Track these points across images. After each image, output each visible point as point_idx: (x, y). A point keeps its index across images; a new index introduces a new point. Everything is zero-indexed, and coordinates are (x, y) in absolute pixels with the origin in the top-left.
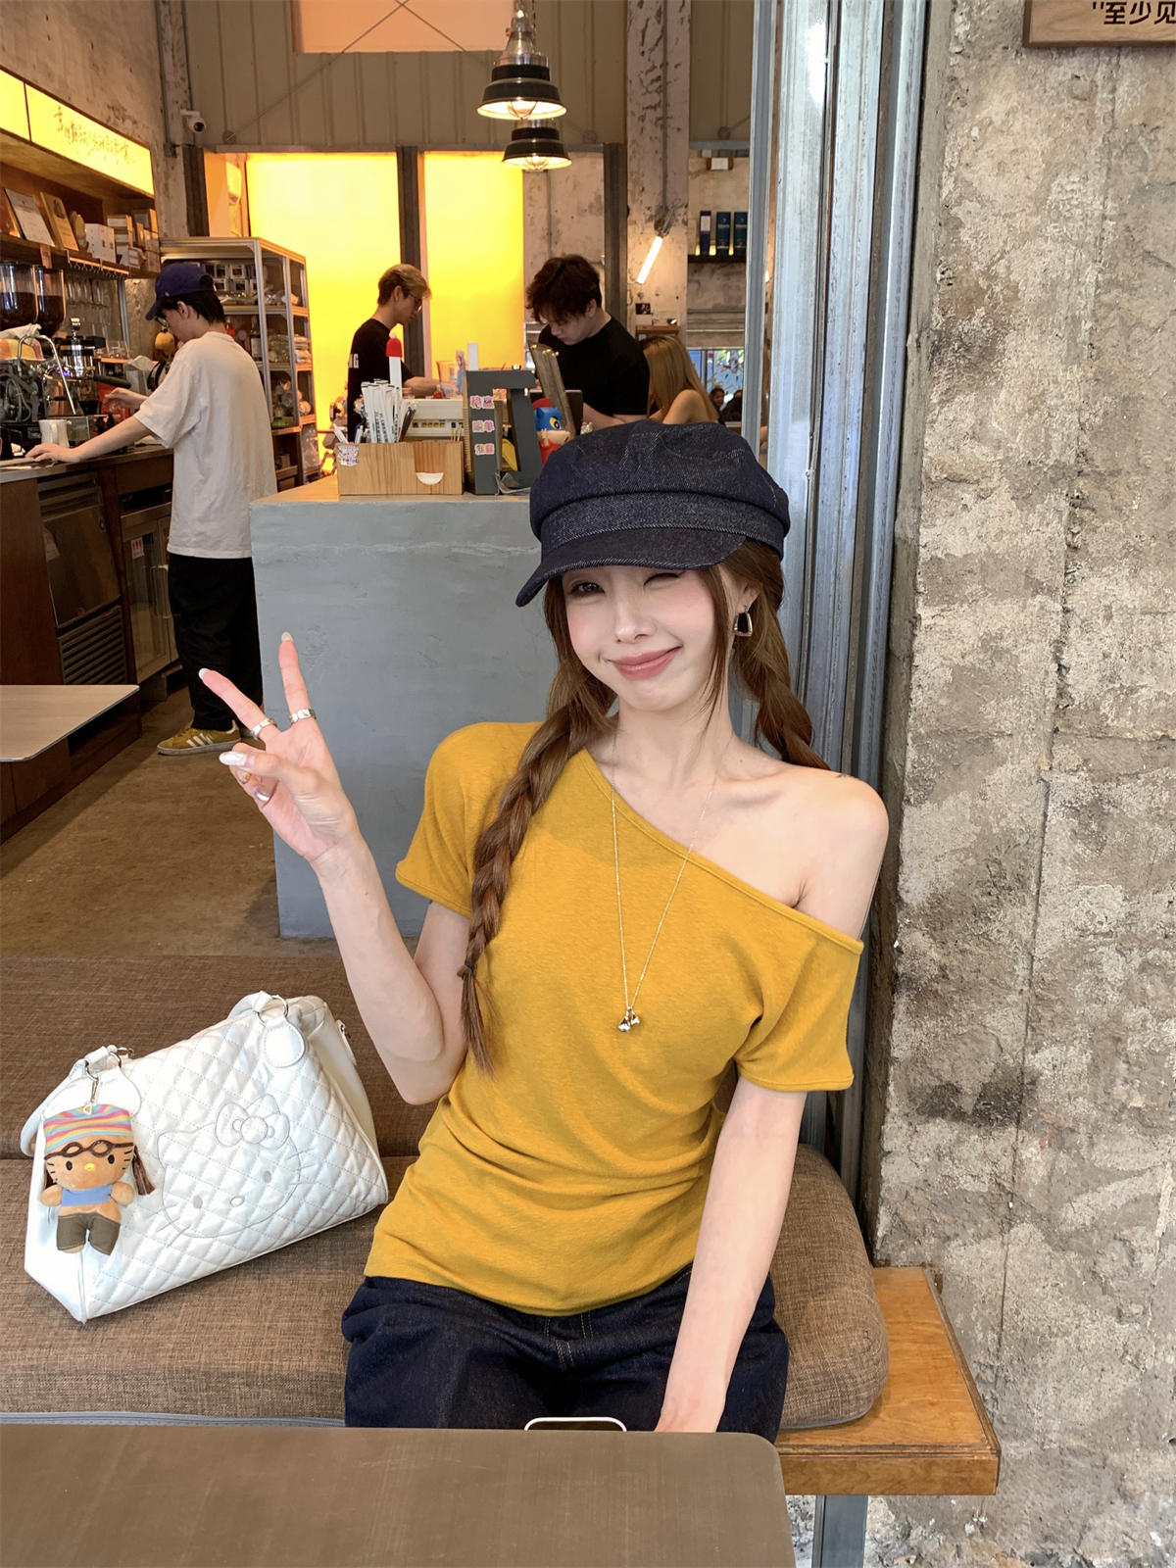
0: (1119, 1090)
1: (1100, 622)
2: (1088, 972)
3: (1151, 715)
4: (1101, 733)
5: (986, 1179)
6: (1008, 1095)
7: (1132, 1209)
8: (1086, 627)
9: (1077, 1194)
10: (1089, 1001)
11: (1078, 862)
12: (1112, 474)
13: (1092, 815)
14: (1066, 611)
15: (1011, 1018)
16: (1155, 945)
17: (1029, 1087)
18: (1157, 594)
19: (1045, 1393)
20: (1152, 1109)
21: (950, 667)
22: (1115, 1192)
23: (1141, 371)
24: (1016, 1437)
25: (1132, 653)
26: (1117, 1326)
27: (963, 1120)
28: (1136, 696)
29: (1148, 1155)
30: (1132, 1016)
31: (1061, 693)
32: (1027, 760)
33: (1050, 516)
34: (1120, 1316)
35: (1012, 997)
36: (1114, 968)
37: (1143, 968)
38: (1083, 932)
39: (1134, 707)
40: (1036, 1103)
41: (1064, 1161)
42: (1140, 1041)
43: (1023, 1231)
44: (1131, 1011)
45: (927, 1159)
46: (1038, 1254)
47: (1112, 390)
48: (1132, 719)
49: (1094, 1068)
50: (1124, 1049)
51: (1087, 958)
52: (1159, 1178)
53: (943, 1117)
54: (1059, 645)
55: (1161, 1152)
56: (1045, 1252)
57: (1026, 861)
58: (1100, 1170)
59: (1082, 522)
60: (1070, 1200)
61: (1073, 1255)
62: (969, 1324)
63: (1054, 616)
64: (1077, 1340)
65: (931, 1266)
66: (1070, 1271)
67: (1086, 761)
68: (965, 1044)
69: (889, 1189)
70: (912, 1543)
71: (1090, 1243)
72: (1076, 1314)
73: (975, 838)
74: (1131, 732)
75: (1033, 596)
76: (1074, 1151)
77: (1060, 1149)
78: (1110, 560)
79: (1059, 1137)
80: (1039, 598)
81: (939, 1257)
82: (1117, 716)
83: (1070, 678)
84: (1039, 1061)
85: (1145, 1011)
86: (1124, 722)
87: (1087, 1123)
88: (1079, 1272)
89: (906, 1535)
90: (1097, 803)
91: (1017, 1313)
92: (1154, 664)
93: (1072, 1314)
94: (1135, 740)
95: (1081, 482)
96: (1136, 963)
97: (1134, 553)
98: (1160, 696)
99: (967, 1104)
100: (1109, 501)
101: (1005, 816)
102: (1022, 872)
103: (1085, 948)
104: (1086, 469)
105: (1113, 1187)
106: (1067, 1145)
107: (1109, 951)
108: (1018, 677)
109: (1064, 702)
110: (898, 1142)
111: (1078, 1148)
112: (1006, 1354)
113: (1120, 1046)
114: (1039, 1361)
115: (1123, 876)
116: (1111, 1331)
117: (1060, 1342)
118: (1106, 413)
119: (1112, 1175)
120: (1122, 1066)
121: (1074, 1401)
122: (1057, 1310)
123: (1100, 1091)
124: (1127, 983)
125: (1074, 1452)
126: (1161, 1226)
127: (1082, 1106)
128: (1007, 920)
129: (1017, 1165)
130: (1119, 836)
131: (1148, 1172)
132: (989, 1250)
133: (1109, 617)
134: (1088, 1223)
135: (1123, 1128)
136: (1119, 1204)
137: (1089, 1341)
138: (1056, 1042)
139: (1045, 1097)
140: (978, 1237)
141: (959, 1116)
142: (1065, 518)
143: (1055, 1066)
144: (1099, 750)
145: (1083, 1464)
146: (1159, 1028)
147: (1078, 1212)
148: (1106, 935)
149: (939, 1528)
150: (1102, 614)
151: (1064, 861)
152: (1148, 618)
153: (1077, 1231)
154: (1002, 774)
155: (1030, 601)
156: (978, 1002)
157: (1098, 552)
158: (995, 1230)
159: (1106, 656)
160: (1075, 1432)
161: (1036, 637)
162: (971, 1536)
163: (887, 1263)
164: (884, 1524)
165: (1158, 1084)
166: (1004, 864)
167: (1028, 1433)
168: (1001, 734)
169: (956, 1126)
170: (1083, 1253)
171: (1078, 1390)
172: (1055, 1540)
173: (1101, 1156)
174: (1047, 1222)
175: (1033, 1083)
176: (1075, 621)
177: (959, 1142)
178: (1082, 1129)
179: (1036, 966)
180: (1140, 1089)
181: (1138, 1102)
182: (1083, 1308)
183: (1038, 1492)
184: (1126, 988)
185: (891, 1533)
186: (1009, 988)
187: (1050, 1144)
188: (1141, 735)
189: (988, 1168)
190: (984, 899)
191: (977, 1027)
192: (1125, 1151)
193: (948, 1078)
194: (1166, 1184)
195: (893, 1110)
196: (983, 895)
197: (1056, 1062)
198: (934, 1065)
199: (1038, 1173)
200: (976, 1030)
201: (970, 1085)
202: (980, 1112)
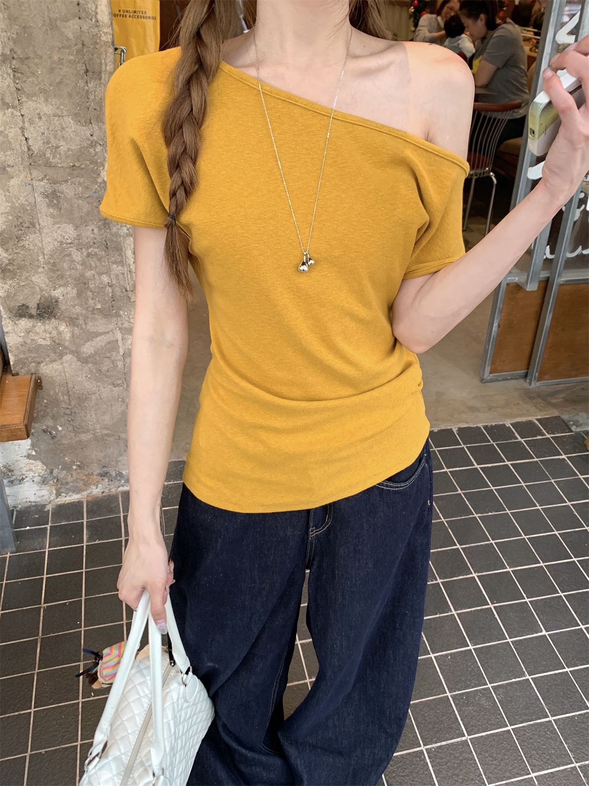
0: (91, 302)
1: (37, 119)
2: (67, 258)
3: (67, 157)
4: (48, 165)
5: (48, 339)
6: (48, 307)
7: (109, 346)
8: (31, 122)
9: (86, 342)
10: (70, 269)
11: (52, 216)
12: (26, 58)
13: (53, 197)
14: (22, 115)
15: (42, 277)
16: (91, 247)
17: (56, 303)
18: (58, 108)
19: (91, 416)
20: (105, 309)
22: (100, 340)
23: (27, 16)
24: (84, 432)
25: (53, 132)
26: (114, 389)
27: (33, 318)
28: (59, 149)
29: (109, 325)
30: (89, 274)
31: (29, 149)
32: (22, 176)
33: (5, 76)
34: (113, 384)
35: (40, 270)
36: (77, 256)
37: (89, 255)
38: (61, 243)
39: (60, 154)
40: (59, 309)
41: (77, 331)
42: (94, 284)
43: (68, 357)
44: (88, 273)
45: (23, 334)
46: (76, 366)
47: (17, 23)
48: (60, 159)
49: (79, 295)
50: (89, 287)
51: (65, 253)
52: (116, 334)
53: (25, 317)
54: (23, 129)
55: (113, 324)
56: (79, 364)
57: (32, 216)
58: (92, 332)
59: (19, 78)
60: (83, 345)
61: (90, 365)
62: (56, 394)
63: (18, 117)
64: (100, 395)
65: (35, 374)
66: (91, 371)
67: (45, 176)
68: (26, 289)
69: (10, 347)
70: (55, 475)
71: (96, 360)
72: (97, 386)
73: (9, 208)
74: (60, 164)
75: (7, 109)
76: (80, 326)
77: (74, 326)
78: (35, 95)
79: (72, 321)
80: (10, 110)
81: (38, 370)
82: (54, 158)
83: (30, 142)
84: (57, 293)
85: (93, 272)
86: (57, 160)
87: (82, 315)
88: (94, 371)
89: (52, 473)
90: (54, 192)
91: (74, 388)
92: (63, 137)
93: (95, 386)
94: (62, 167)
95: (14, 62)
96: (85, 254)
97: (43, 91)
98: (69, 149)
99: (34, 312)
100: (28, 70)
101: (19, 199)
102: (32, 221)
103: (64, 249)
104: (15, 56)
105: (99, 338)
106: (76, 324)
107: (73, 250)
108: (10, 143)
109: (30, 153)
110: (10, 328)
111: (81, 325)
112: (73, 403)
113: (87, 286)
114: (86, 404)
115: (71, 220)
116: (112, 391)
117: (93, 397)
118: (17, 33)
119: (97, 334)
120: (89, 293)
121: (103, 417)
122: (89, 385)
123: (84, 303)
124: (83, 262)
125: (107, 435)
126: (121, 351)
127: (78, 309)
128: (31, 240)
129: (60, 333)
130: (65, 205)
131: (111, 332)
132: (56, 366)
133: (40, 118)
134: (93, 353)
135: (96, 316)
136: (103, 344)
137: (104, 395)
138: (60, 286)
139: (63, 308)
140: (52, 361)
141: (31, 316)
142: (12, 76)
143: (63, 295)
144: (50, 172)
145: (111, 439)
146: (100, 278)
147: (88, 349)
148: (70, 244)
149: (62, 469)
150: (37, 117)
151: (46, 215)
152: (56, 118)
153: (89, 356)
154: (13, 182)
155: (6, 111)
156: (28, 272)
157: (29, 91)
158: (57, 358)
159: (43, 134)
160: (106, 428)
161: (13, 126)
162: (76, 470)
163: (17, 374)
164: (42, 470)
165: (105, 299)
166: (24, 218)
167: (88, 431)
168: (9, 166)
169: (30, 320)
170: (95, 363)
171: (104, 413)
172: (107, 467)
173: (91, 327)
174: (77, 353)
175: (57, 302)
176: (26, 120)
177: (34, 326)
178: (81, 318)
179: (46, 257)
180: (99, 301)
181: (99, 306)
182: (100, 384)
183: (97, 451)
184: (83, 263)
185: (46, 473)
186: (39, 266)
187: (70, 325)
188: (65, 165)
189: (48, 335)
190: (20, 232)
191: (29, 282)
192: (99, 325)
193: (23, 302)
194: (119, 336)
195: (4, 316)
196: (19, 230)
197: (63, 293)
198: (16, 298)
199: (68, 336)
200: (29, 283)
201: (32, 305)
202: (39, 314)
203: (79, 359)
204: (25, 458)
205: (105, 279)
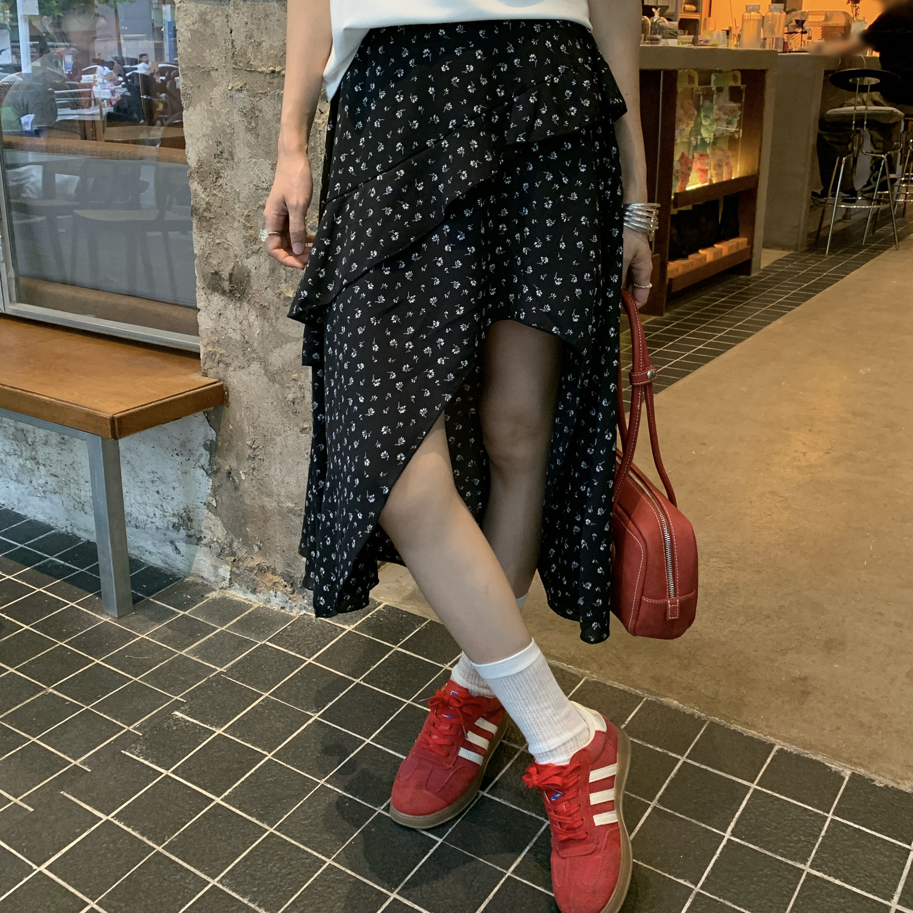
3: (269, 58)
4: (249, 68)
5: (238, 331)
6: (241, 282)
7: (298, 362)
9: (274, 348)
11: (249, 145)
13: (251, 117)
15: (237, 236)
17: (247, 278)
19: (276, 470)
21: (189, 30)
25: (256, 21)
27: (226, 295)
28: (261, 47)
31: (233, 46)
35: (236, 224)
38: (256, 186)
39: (261, 53)
40: (251, 288)
41: (267, 327)
43: (255, 366)
45: (214, 316)
46: (263, 382)
48: (261, 60)
53: (218, 292)
56: (266, 381)
57: (231, 144)
58: (281, 334)
60: (272, 351)
61: (277, 386)
62: (241, 419)
64: (285, 440)
65: (223, 380)
66: (277, 396)
67: (245, 85)
68: (221, 249)
70: (234, 550)
71: (283, 379)
72: (283, 423)
73: (210, 128)
74: (261, 68)
76: (270, 321)
77: (265, 319)
79: (263, 310)
81: (226, 376)
82: (255, 59)
83: (234, 35)
84: (250, 263)
86: (257, 62)
87: (273, 304)
88: (280, 397)
89: (231, 544)
90: (253, 110)
91: (259, 417)
92: (266, 28)
93: (281, 423)
94: (262, 72)
98: (271, 47)
99: (226, 285)
101: (220, 117)
102: (231, 150)
103: (259, 197)
105: (288, 346)
106: (267, 317)
108: (216, 36)
109: (234, 50)
110: (203, 304)
111: (272, 320)
114: (271, 450)
115: (268, 154)
116: (298, 437)
117: (278, 439)
119: (287, 339)
120: (284, 272)
121: (288, 479)
122: (274, 419)
123: (276, 285)
127: (270, 294)
128: (229, 178)
129: (250, 326)
130: (263, 131)
132: (241, 373)
134: (281, 367)
136: (292, 357)
137: (290, 442)
138: (253, 253)
139: (254, 286)
140: (240, 367)
141: (224, 293)
143: (256, 268)
144: (250, 79)
147: (276, 359)
149: (243, 544)
151: (243, 143)
153: (277, 371)
154: (217, 93)
156: (223, 225)
158: (245, 364)
159: (247, 23)
162: (257, 553)
163: (206, 375)
164: (222, 535)
166: (224, 145)
167: (272, 494)
168: (213, 69)
169: (223, 297)
170: (282, 386)
174: (264, 363)
175: (248, 276)
176: (231, 3)
177: (225, 307)
178: (272, 308)
179: (241, 206)
180: (292, 287)
182: (285, 420)
183: (281, 533)
185: (225, 541)
186: (234, 219)
187: (260, 316)
188: (265, 69)
189: (239, 326)
190: (219, 165)
191: (224, 240)
193: (216, 268)
195: (198, 284)
196: (218, 162)
197: (256, 265)
198: (210, 260)
199: (257, 332)
200: (224, 242)
201: (225, 274)
202: (231, 291)
203: (266, 373)
204: (205, 507)
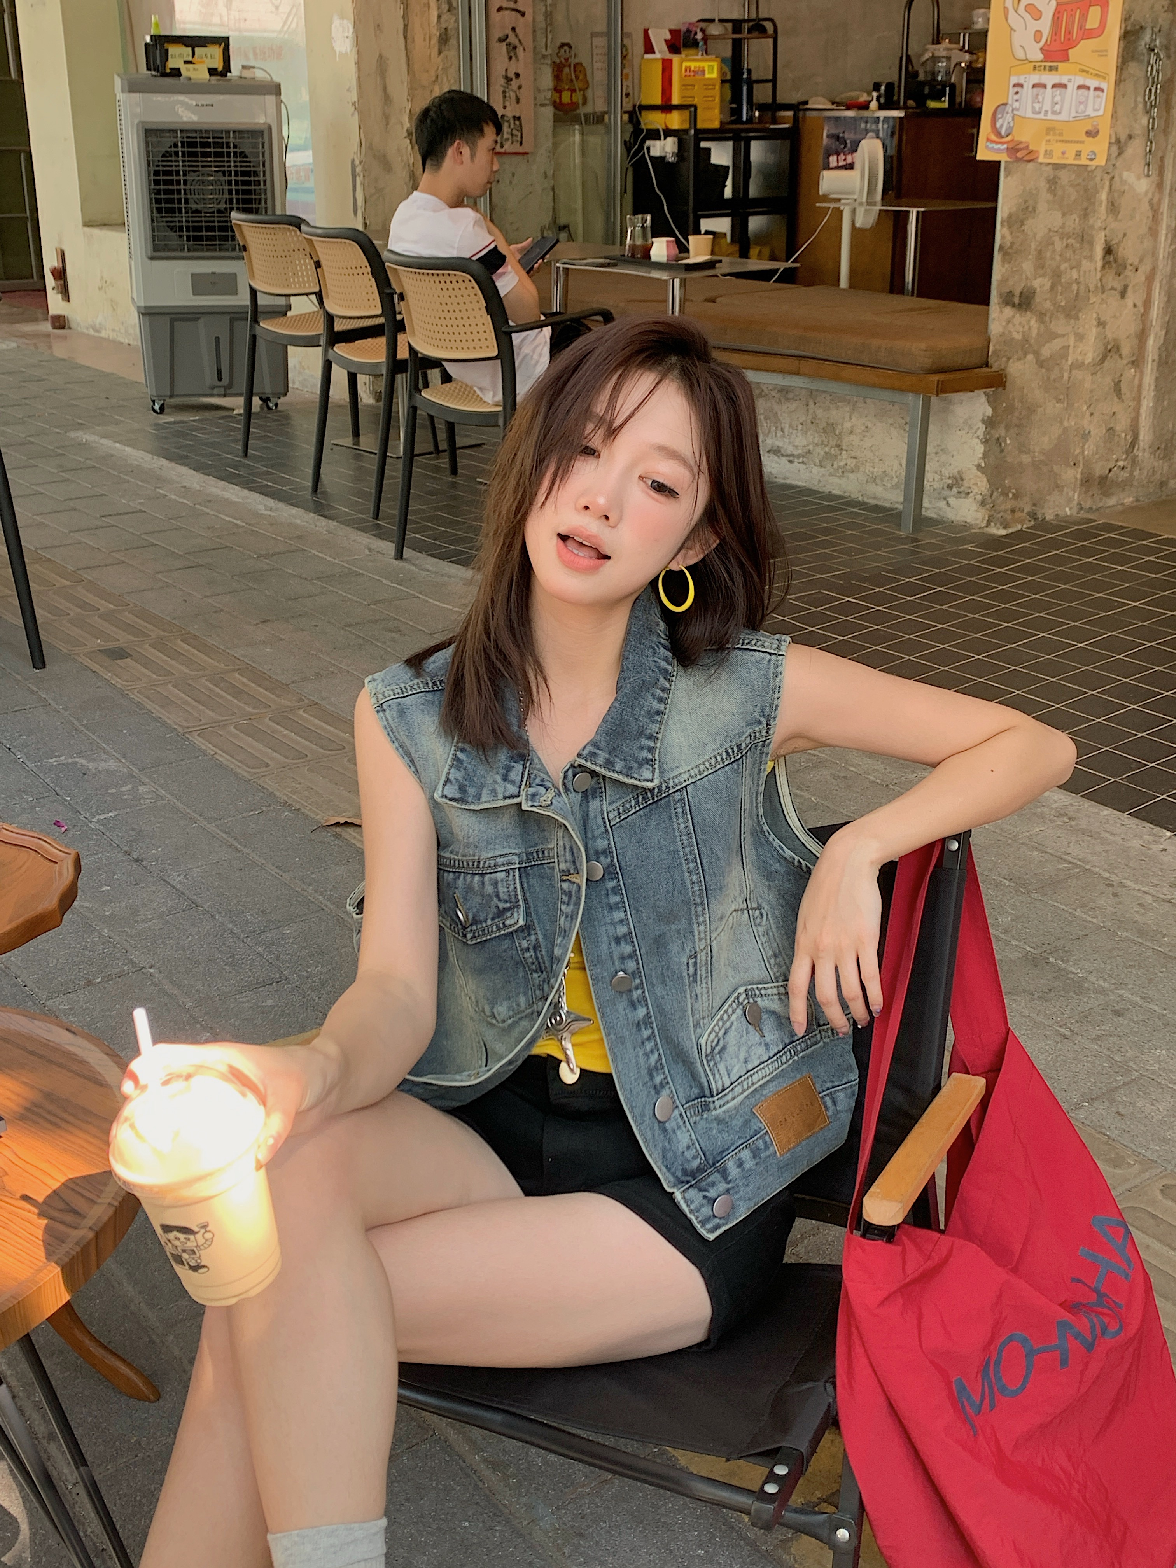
0: (1059, 298)
2: (1051, 247)
5: (1020, 334)
6: (1027, 298)
7: (1061, 352)
9: (1046, 343)
10: (1051, 259)
11: (1048, 202)
15: (1030, 265)
16: (1070, 237)
17: (1033, 295)
19: (1034, 433)
20: (1068, 307)
22: (1057, 343)
24: (1026, 453)
29: (1067, 327)
30: (1064, 266)
35: (1030, 257)
36: (1059, 245)
37: (1067, 246)
40: (1035, 301)
41: (1042, 328)
42: (1065, 278)
43: (1030, 357)
45: (1004, 323)
46: (1034, 369)
49: (1053, 288)
50: (1060, 281)
51: (1051, 241)
52: (1070, 338)
53: (1009, 305)
55: (1071, 327)
56: (1036, 368)
57: (1034, 201)
58: (1053, 332)
60: (1044, 345)
61: (1044, 371)
62: (1014, 399)
64: (1044, 410)
65: (1003, 370)
66: (1043, 378)
68: (1017, 274)
70: (993, 498)
71: (1050, 365)
72: (1045, 398)
76: (1045, 324)
77: (1041, 322)
79: (1041, 316)
81: (1006, 366)
84: (1037, 283)
85: (1067, 265)
87: (1049, 312)
88: (1045, 378)
89: (991, 494)
90: (1055, 177)
91: (1027, 395)
93: (1043, 398)
96: (1065, 245)
99: (1016, 300)
101: (1030, 182)
102: (1034, 205)
103: (1050, 237)
105: (1057, 341)
106: (1043, 320)
107: (1056, 239)
111: (1047, 322)
112: (1024, 413)
113: (1059, 279)
114: (1033, 419)
115: (1061, 208)
116: (1055, 407)
117: (1039, 410)
119: (1056, 336)
120: (1060, 288)
121: (1043, 439)
122: (1039, 395)
123: (1053, 298)
126: (1070, 360)
127: (1048, 304)
129: (1030, 328)
130: (1059, 192)
131: (1067, 335)
132: (1020, 365)
134: (1049, 356)
135: (1060, 315)
136: (1058, 349)
137: (1048, 411)
138: (1040, 276)
139: (1038, 299)
140: (1018, 359)
141: (1014, 306)
143: (1041, 287)
146: (1072, 272)
147: (1046, 351)
148: (1056, 232)
149: (1000, 494)
151: (1045, 202)
153: (1045, 359)
156: (1021, 258)
158: (1022, 356)
162: (1011, 499)
164: (985, 488)
165: (1070, 297)
166: (1029, 202)
167: (1029, 452)
169: (1012, 309)
170: (1048, 369)
171: (1046, 433)
172: (1036, 506)
173: (1053, 326)
174: (1037, 355)
175: (1034, 293)
177: (1014, 316)
178: (1048, 314)
179: (1036, 244)
180: (1065, 298)
181: (1064, 304)
182: (1047, 395)
184: (1062, 254)
185: (987, 493)
186: (1030, 253)
187: (1039, 321)
189: (1021, 329)
190: (1024, 216)
192: (1060, 325)
193: (1010, 288)
194: (1072, 341)
196: (1024, 214)
197: (1041, 284)
199: (1034, 332)
200: (1020, 269)
201: (1017, 293)
202: (1019, 304)
203: (1036, 363)
204: (976, 468)
205: (1075, 274)
